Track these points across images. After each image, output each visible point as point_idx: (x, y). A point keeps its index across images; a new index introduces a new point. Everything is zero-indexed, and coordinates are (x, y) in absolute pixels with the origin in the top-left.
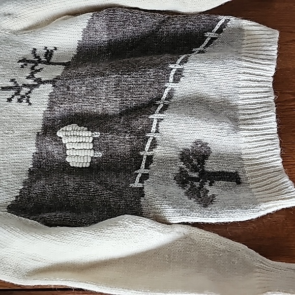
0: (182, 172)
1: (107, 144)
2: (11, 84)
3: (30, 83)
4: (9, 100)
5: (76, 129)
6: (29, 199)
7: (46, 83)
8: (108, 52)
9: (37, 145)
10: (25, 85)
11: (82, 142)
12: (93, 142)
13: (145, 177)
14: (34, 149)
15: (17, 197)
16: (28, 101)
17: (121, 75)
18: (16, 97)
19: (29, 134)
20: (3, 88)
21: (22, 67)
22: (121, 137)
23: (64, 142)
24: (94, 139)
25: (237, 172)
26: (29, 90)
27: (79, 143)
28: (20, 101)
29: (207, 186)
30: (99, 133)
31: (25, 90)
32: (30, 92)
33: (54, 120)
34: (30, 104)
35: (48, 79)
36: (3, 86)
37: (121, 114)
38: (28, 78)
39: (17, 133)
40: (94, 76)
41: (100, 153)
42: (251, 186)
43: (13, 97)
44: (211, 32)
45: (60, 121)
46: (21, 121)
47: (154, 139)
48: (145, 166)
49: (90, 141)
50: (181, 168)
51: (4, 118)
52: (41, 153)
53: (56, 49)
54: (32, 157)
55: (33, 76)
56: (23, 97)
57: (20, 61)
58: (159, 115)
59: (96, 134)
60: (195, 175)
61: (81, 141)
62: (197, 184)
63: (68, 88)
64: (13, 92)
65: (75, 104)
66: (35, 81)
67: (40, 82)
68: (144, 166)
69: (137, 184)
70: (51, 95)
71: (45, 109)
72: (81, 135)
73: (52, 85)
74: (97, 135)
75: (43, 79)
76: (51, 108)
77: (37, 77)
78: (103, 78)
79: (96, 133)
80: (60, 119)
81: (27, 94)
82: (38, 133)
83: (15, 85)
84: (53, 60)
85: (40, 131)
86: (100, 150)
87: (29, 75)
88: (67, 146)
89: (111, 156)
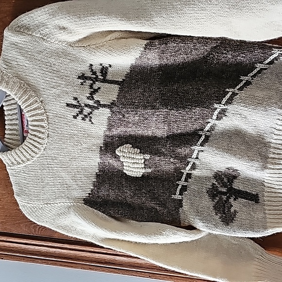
0: (214, 187)
2: (74, 103)
3: (91, 104)
4: (75, 117)
6: (98, 197)
7: (105, 107)
8: (158, 72)
9: (101, 157)
10: (86, 106)
12: (144, 162)
13: (184, 188)
14: (98, 160)
15: (89, 194)
17: (170, 109)
18: (80, 116)
19: (94, 147)
20: (68, 105)
21: (82, 84)
22: (167, 160)
23: (121, 160)
24: (145, 160)
25: (257, 194)
26: (91, 110)
27: (133, 163)
28: (83, 119)
29: (231, 200)
30: (149, 156)
31: (87, 110)
32: (91, 113)
33: (113, 137)
34: (92, 123)
35: (106, 103)
36: (68, 103)
37: (167, 137)
38: (88, 98)
39: (84, 146)
40: (145, 107)
41: (150, 170)
42: (266, 207)
43: (78, 115)
44: (262, 63)
46: (86, 135)
47: (194, 163)
48: (185, 179)
49: (143, 162)
50: (214, 184)
51: (72, 132)
53: (110, 66)
54: (98, 165)
55: (92, 97)
56: (86, 116)
57: (79, 78)
58: (200, 147)
59: (146, 157)
60: (224, 190)
61: (135, 162)
62: (224, 197)
63: (124, 116)
64: (77, 110)
65: (130, 129)
66: (95, 103)
67: (99, 105)
69: (177, 196)
70: (109, 119)
71: (105, 129)
72: (135, 157)
73: (109, 110)
74: (148, 157)
75: (102, 103)
76: (109, 129)
77: (96, 99)
78: (153, 110)
79: (147, 155)
80: (118, 137)
81: (89, 114)
82: (101, 147)
83: (78, 104)
84: (109, 77)
85: (103, 146)
86: (150, 168)
87: (88, 95)
88: (124, 163)
89: (158, 171)
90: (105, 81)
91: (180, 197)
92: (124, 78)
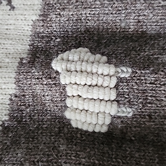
1: (144, 91)
5: (86, 59)
9: (18, 81)
11: (96, 85)
12: (116, 87)
14: (12, 89)
19: (7, 60)
23: (63, 82)
24: (120, 80)
27: (90, 86)
30: (130, 70)
33: (49, 38)
34: (13, 8)
41: (129, 110)
45: (58, 40)
49: (113, 85)
52: (24, 95)
54: (9, 102)
59: (123, 71)
61: (94, 83)
65: (88, 11)
71: (35, 18)
72: (94, 71)
74: (126, 72)
76: (44, 16)
80: (60, 37)
82: (22, 59)
85: (25, 56)
86: (130, 104)
88: (68, 89)
89: (150, 116)
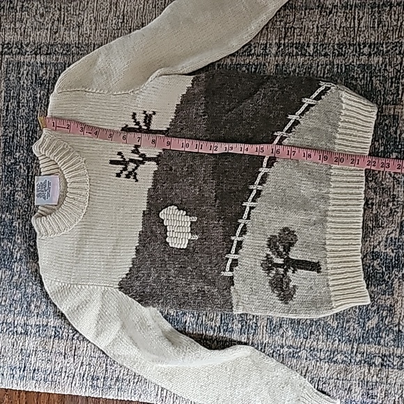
0: (268, 258)
2: (118, 158)
3: (136, 158)
4: (118, 175)
8: (204, 116)
10: (132, 160)
11: (181, 226)
13: (235, 263)
16: (135, 178)
18: (125, 173)
19: (136, 212)
20: (112, 162)
23: (165, 224)
24: (192, 223)
25: (319, 262)
26: (136, 165)
27: (178, 226)
28: (128, 176)
30: (196, 218)
31: (131, 166)
32: (136, 168)
33: (157, 198)
34: (137, 181)
36: (112, 159)
38: (133, 152)
41: (196, 236)
43: (122, 172)
44: (309, 98)
45: (162, 199)
48: (236, 251)
50: (268, 255)
52: (146, 232)
53: (154, 113)
55: (137, 150)
56: (130, 173)
60: (280, 261)
62: (282, 271)
63: (171, 168)
64: (120, 167)
66: (140, 157)
68: (234, 250)
69: (228, 274)
73: (156, 163)
74: (194, 219)
77: (142, 152)
81: (134, 170)
82: (144, 211)
83: (122, 159)
84: (153, 127)
85: (146, 209)
86: (197, 233)
87: (134, 148)
88: (168, 228)
89: (205, 239)
90: (149, 131)
91: (230, 274)
92: (169, 127)
